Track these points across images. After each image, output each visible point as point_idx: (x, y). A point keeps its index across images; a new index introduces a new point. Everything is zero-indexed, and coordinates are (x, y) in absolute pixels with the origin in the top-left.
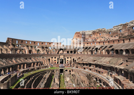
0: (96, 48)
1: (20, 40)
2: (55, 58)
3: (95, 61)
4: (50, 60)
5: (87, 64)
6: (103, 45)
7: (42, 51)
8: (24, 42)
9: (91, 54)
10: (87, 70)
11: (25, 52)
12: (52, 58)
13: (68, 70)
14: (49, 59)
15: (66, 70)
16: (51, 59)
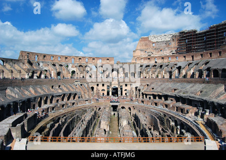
0: (178, 66)
1: (41, 54)
2: (103, 85)
3: (175, 90)
4: (95, 89)
5: (160, 97)
6: (191, 62)
7: (79, 73)
8: (47, 57)
9: (168, 77)
10: (160, 107)
11: (51, 75)
12: (98, 85)
13: (127, 107)
14: (92, 88)
15: (123, 108)
16: (95, 87)
